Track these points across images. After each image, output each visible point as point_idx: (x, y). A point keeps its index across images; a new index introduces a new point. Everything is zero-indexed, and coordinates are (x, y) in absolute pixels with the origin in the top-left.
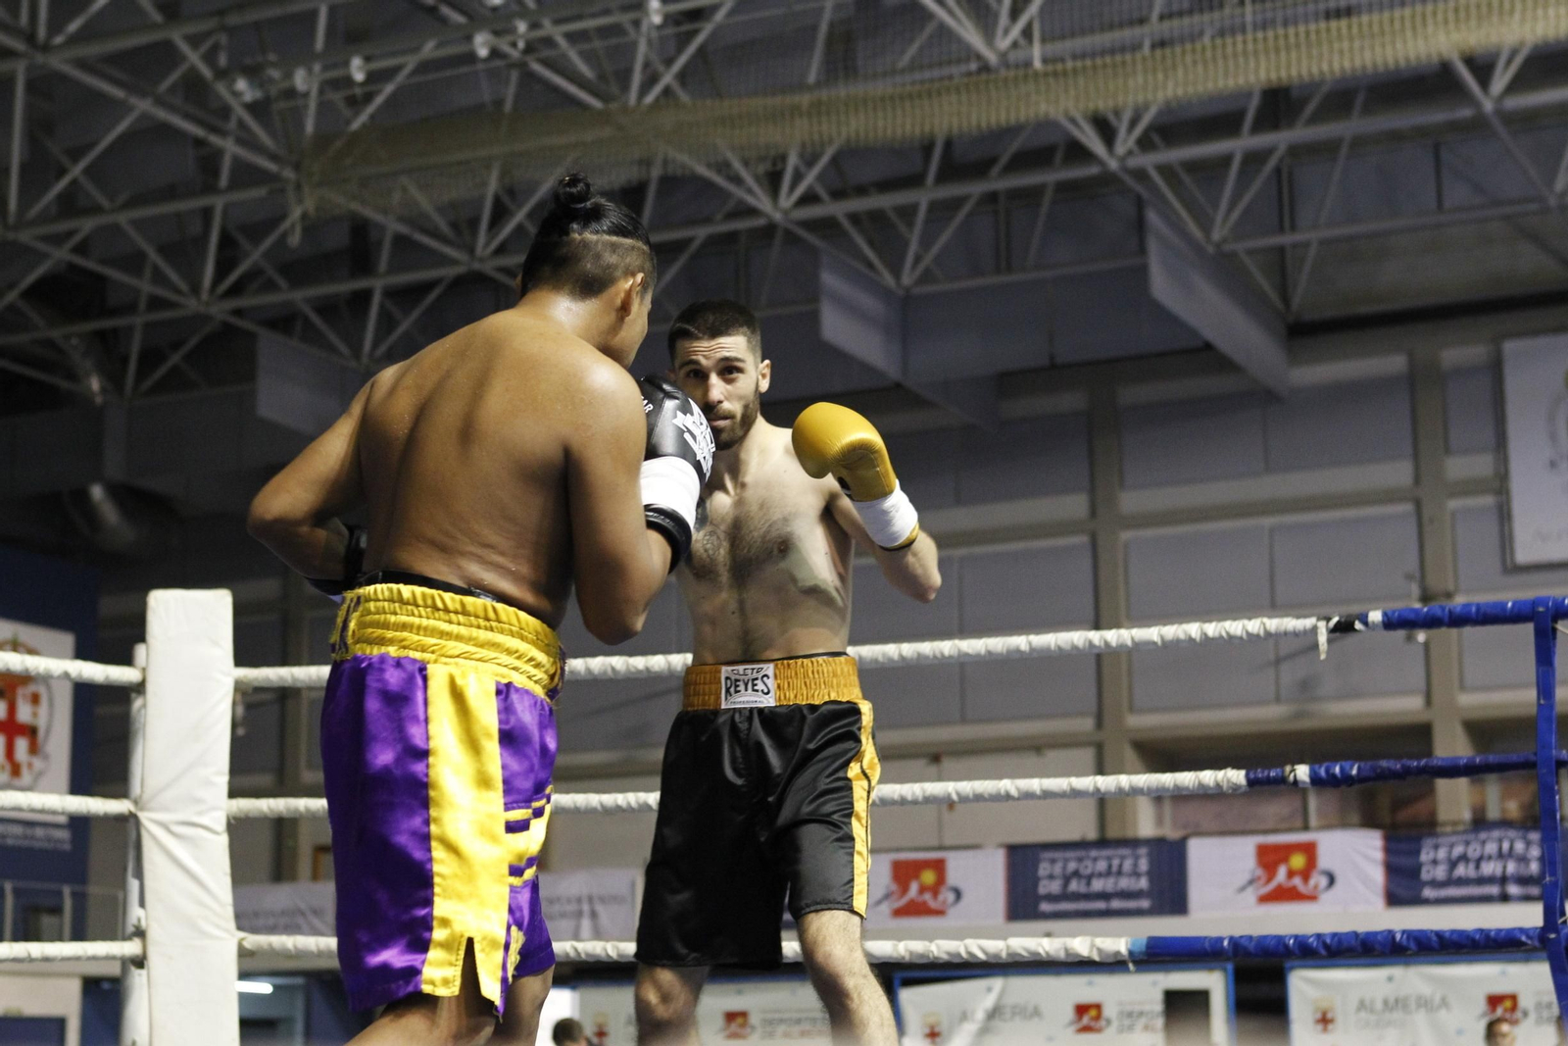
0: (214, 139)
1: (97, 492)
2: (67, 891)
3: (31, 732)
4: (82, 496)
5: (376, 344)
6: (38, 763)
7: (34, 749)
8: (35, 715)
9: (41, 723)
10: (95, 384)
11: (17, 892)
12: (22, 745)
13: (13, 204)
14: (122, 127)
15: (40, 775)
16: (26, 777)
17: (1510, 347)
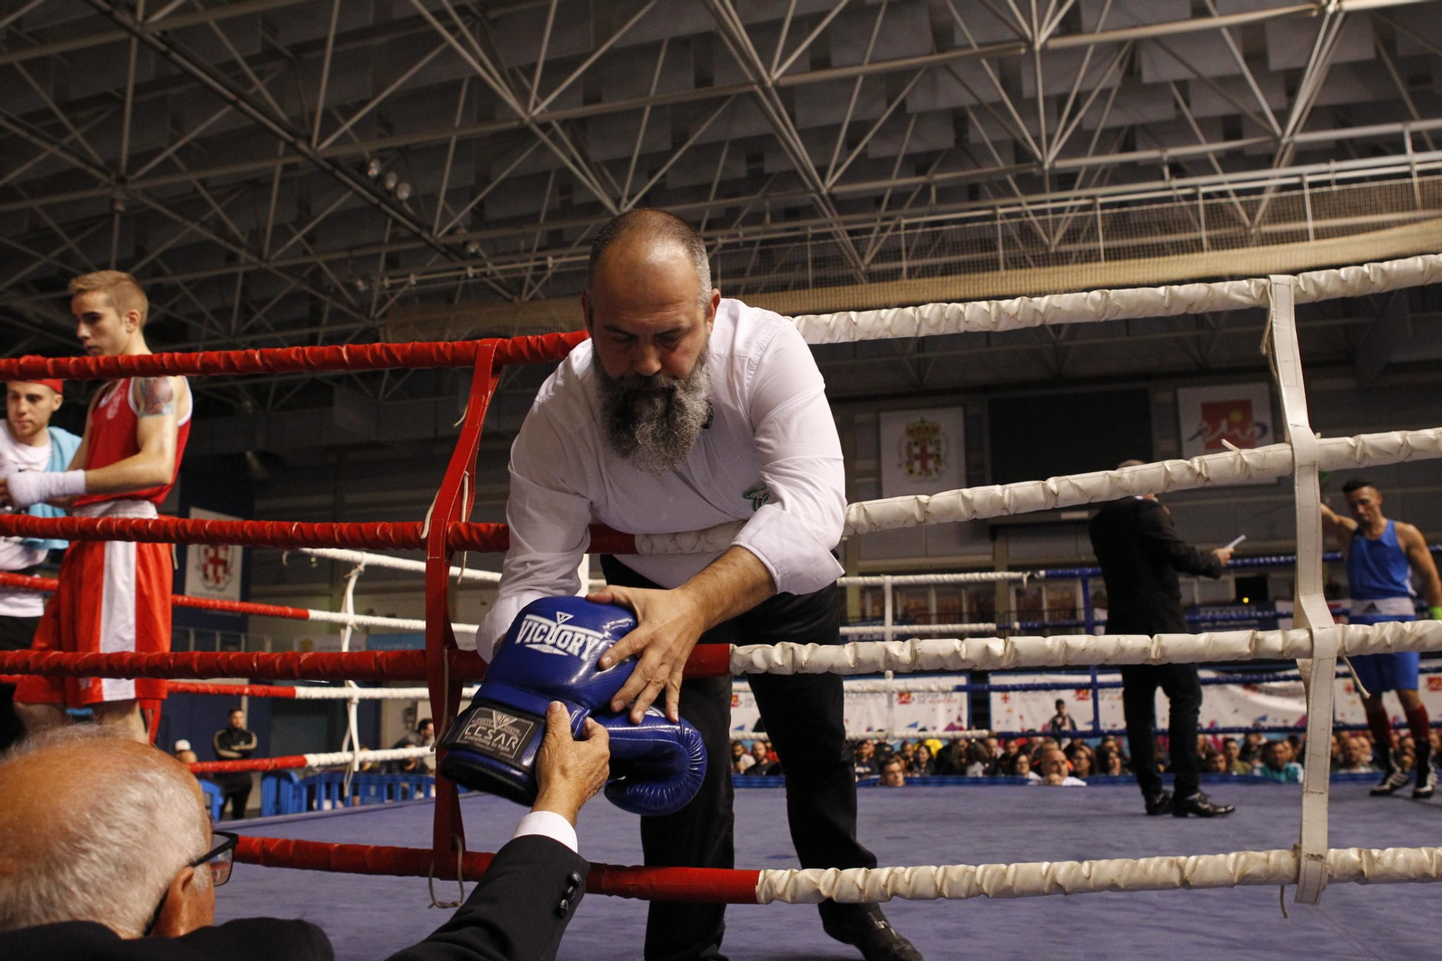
0: (322, 297)
1: (249, 454)
2: (243, 636)
3: (224, 563)
4: (242, 456)
5: (386, 392)
6: (227, 578)
7: (226, 571)
8: (226, 555)
9: (229, 559)
10: (248, 404)
11: (221, 635)
12: (220, 569)
13: (234, 325)
14: (285, 292)
15: (227, 583)
16: (222, 584)
17: (883, 415)
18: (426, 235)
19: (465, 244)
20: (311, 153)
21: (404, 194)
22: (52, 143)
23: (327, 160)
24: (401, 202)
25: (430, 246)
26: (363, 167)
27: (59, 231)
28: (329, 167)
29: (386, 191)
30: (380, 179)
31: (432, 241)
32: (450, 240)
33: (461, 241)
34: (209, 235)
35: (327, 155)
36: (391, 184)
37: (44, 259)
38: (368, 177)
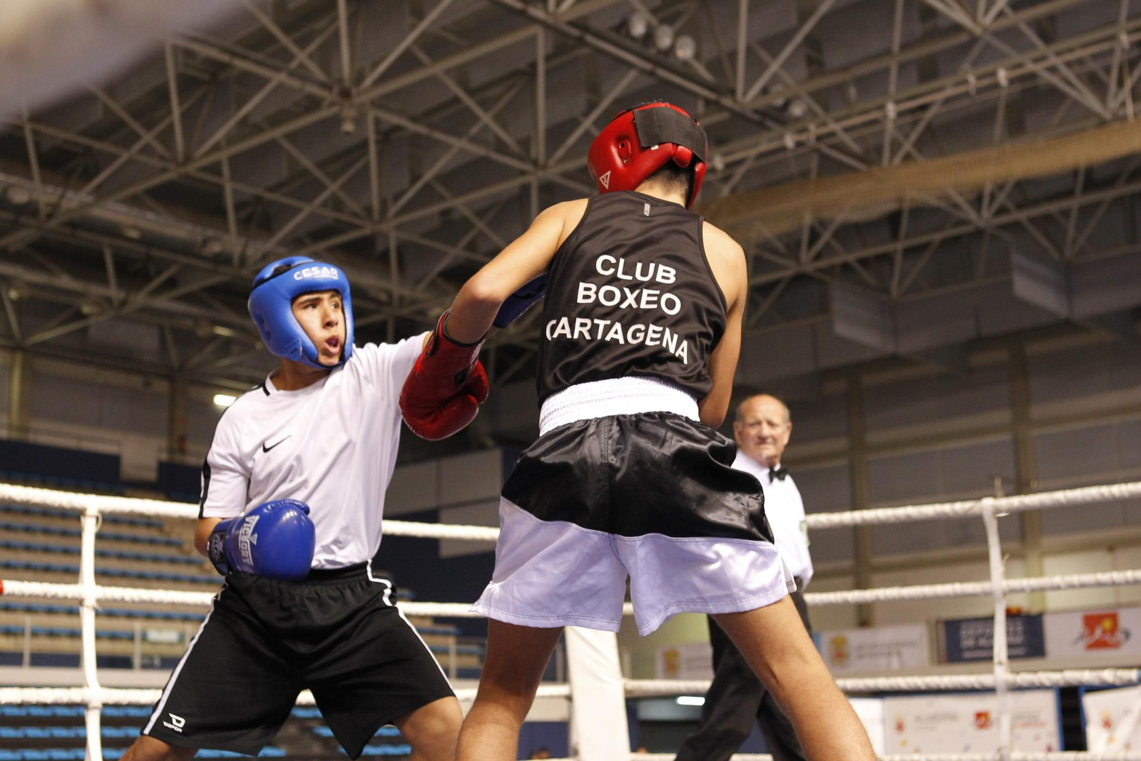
18: (727, 102)
19: (786, 105)
20: (550, 20)
21: (685, 51)
22: (277, 69)
23: (572, 24)
24: (685, 63)
25: (737, 116)
26: (623, 26)
27: (318, 173)
28: (575, 32)
29: (661, 52)
30: (649, 37)
31: (737, 108)
32: (762, 103)
33: (779, 102)
34: (480, 151)
35: (572, 16)
36: (664, 40)
37: (307, 210)
38: (633, 39)
